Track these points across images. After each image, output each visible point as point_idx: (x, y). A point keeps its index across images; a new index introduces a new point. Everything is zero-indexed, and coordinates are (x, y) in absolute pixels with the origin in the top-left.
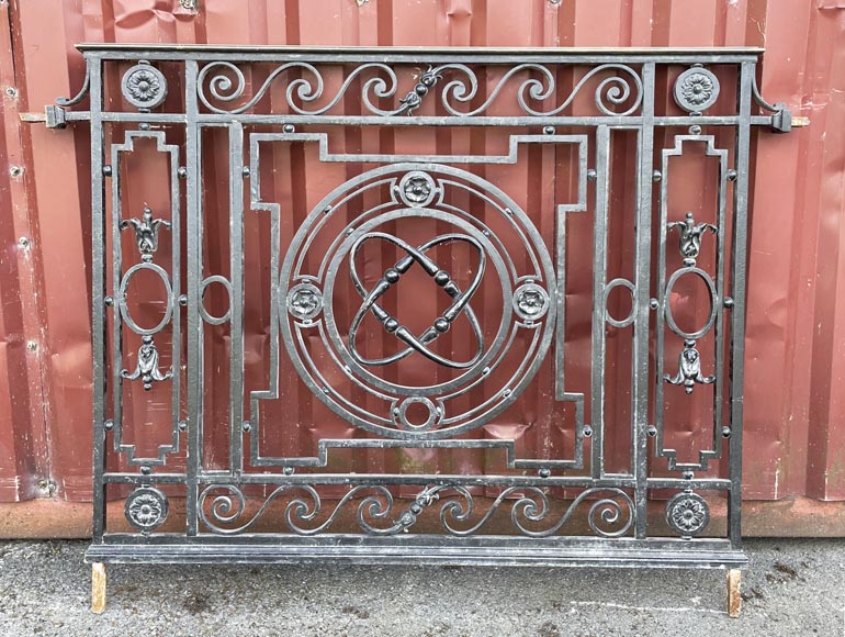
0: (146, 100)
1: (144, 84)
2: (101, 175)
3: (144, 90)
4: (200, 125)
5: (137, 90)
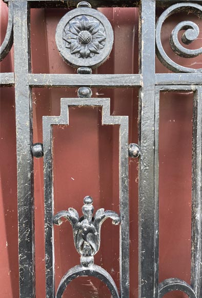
0: (88, 56)
1: (86, 34)
2: (29, 156)
3: (85, 43)
4: (159, 88)
5: (75, 43)
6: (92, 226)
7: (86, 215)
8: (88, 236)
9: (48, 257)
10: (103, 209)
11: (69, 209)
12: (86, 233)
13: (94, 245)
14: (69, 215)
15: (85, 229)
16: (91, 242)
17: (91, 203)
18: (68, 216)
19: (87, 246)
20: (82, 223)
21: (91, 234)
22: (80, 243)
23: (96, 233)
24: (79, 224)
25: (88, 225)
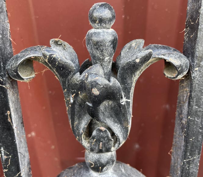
6: (114, 82)
7: (98, 54)
8: (102, 107)
9: (5, 154)
10: (142, 41)
11: (51, 42)
12: (97, 101)
13: (117, 129)
14: (48, 54)
15: (96, 92)
16: (110, 123)
17: (110, 20)
18: (45, 56)
19: (100, 131)
20: (85, 74)
21: (111, 102)
22: (84, 124)
23: (123, 101)
24: (78, 77)
25: (102, 81)
